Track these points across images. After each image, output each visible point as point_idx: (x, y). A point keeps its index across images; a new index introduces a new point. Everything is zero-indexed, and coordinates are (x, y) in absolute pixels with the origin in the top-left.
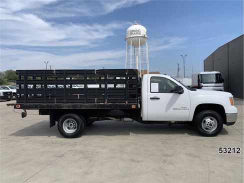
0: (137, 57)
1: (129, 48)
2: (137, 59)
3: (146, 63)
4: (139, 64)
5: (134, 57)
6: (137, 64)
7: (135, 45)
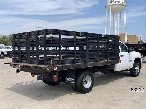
0: (116, 22)
1: (108, 15)
2: (116, 24)
3: (124, 28)
4: (117, 29)
5: (113, 22)
6: (116, 29)
7: (114, 12)
